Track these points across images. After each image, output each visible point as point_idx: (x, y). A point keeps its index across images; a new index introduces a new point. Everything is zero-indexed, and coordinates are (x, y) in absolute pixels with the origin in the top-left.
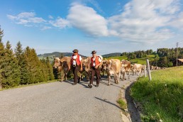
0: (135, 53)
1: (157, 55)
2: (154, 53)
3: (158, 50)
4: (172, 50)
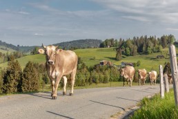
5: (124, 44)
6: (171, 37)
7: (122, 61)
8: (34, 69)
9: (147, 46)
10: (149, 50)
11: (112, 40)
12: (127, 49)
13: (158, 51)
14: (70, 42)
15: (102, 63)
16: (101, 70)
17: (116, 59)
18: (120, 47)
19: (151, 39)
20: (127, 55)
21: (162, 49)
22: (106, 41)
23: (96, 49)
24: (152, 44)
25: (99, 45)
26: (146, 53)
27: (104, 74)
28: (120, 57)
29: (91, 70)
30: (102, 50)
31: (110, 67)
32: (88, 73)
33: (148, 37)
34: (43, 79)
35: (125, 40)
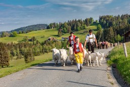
0: (69, 24)
1: (100, 26)
2: (95, 23)
3: (101, 18)
4: (118, 18)
5: (62, 26)
6: (91, 19)
7: (62, 37)
8: (5, 47)
9: (77, 26)
10: (79, 28)
11: (54, 24)
12: (65, 28)
13: (84, 29)
14: (26, 27)
15: (50, 39)
16: (49, 44)
17: (58, 36)
18: (60, 28)
19: (79, 21)
20: (65, 33)
21: (86, 27)
22: (51, 25)
23: (44, 30)
24: (80, 25)
25: (46, 27)
26: (77, 30)
27: (51, 46)
28: (60, 34)
29: (43, 44)
30: (48, 31)
31: (55, 41)
32: (41, 47)
33: (77, 20)
34: (11, 53)
35: (63, 23)
